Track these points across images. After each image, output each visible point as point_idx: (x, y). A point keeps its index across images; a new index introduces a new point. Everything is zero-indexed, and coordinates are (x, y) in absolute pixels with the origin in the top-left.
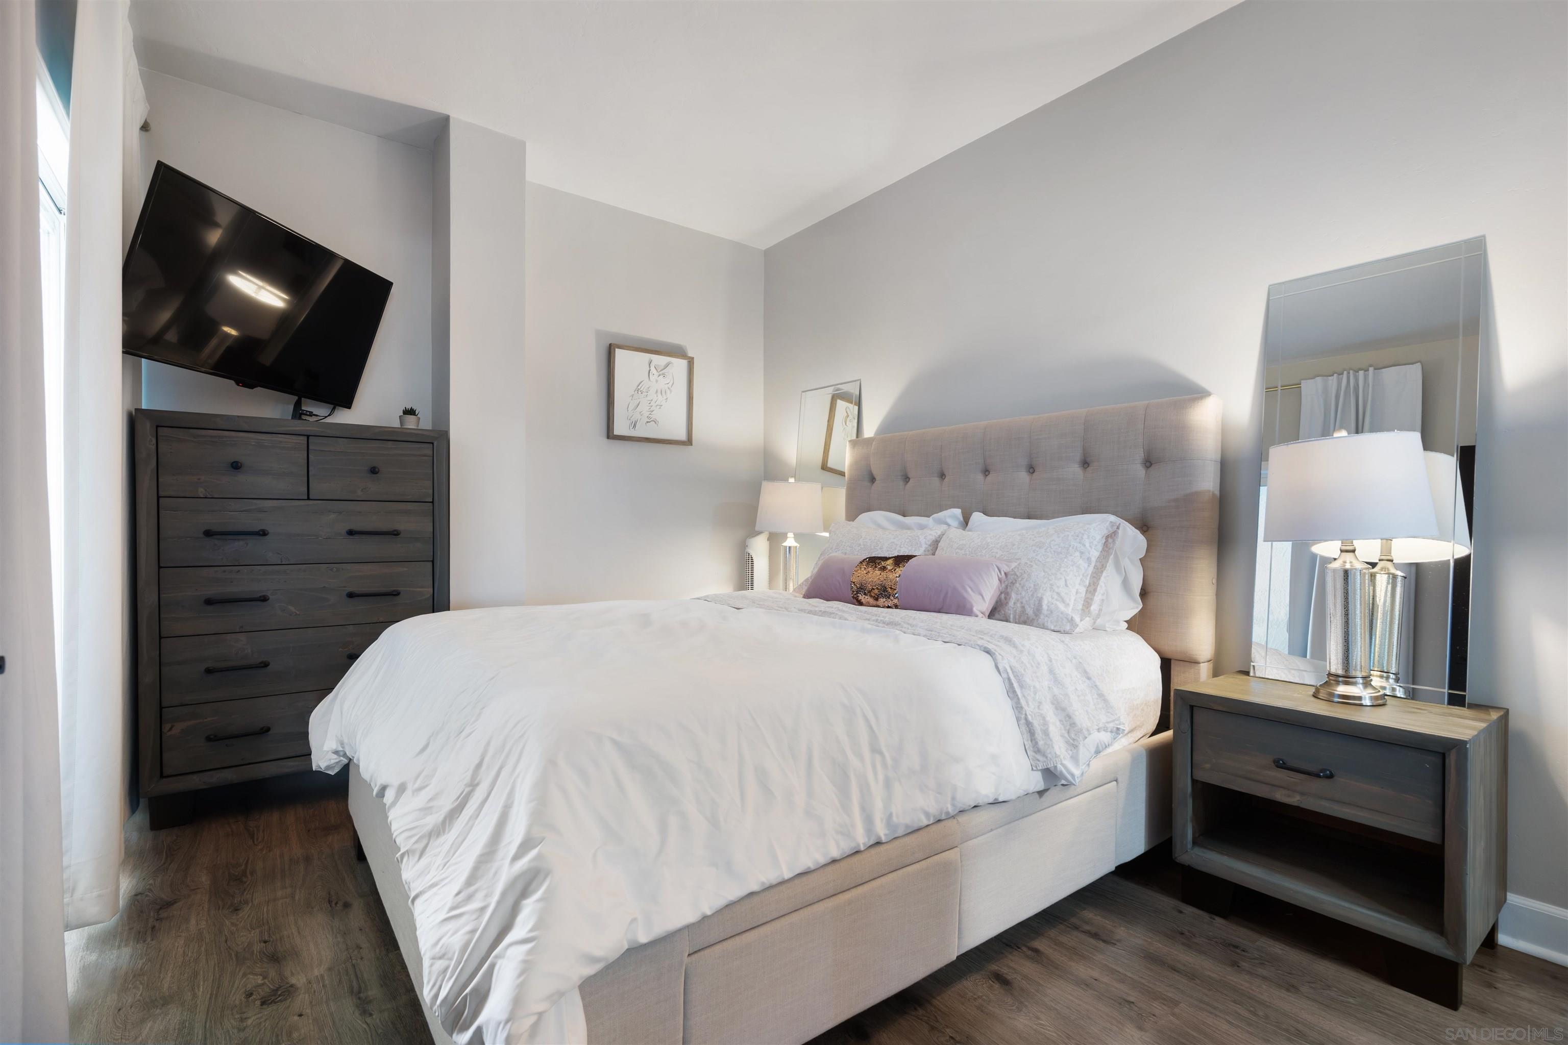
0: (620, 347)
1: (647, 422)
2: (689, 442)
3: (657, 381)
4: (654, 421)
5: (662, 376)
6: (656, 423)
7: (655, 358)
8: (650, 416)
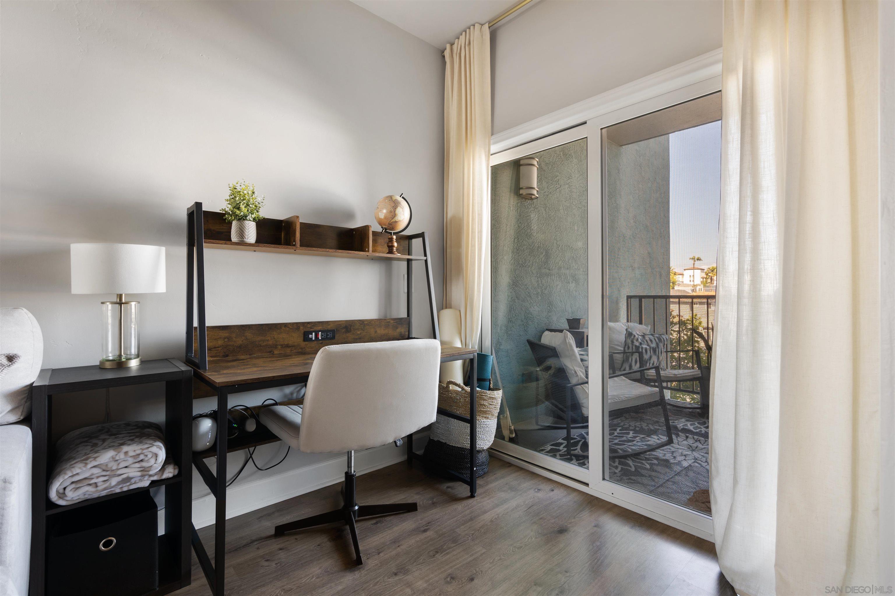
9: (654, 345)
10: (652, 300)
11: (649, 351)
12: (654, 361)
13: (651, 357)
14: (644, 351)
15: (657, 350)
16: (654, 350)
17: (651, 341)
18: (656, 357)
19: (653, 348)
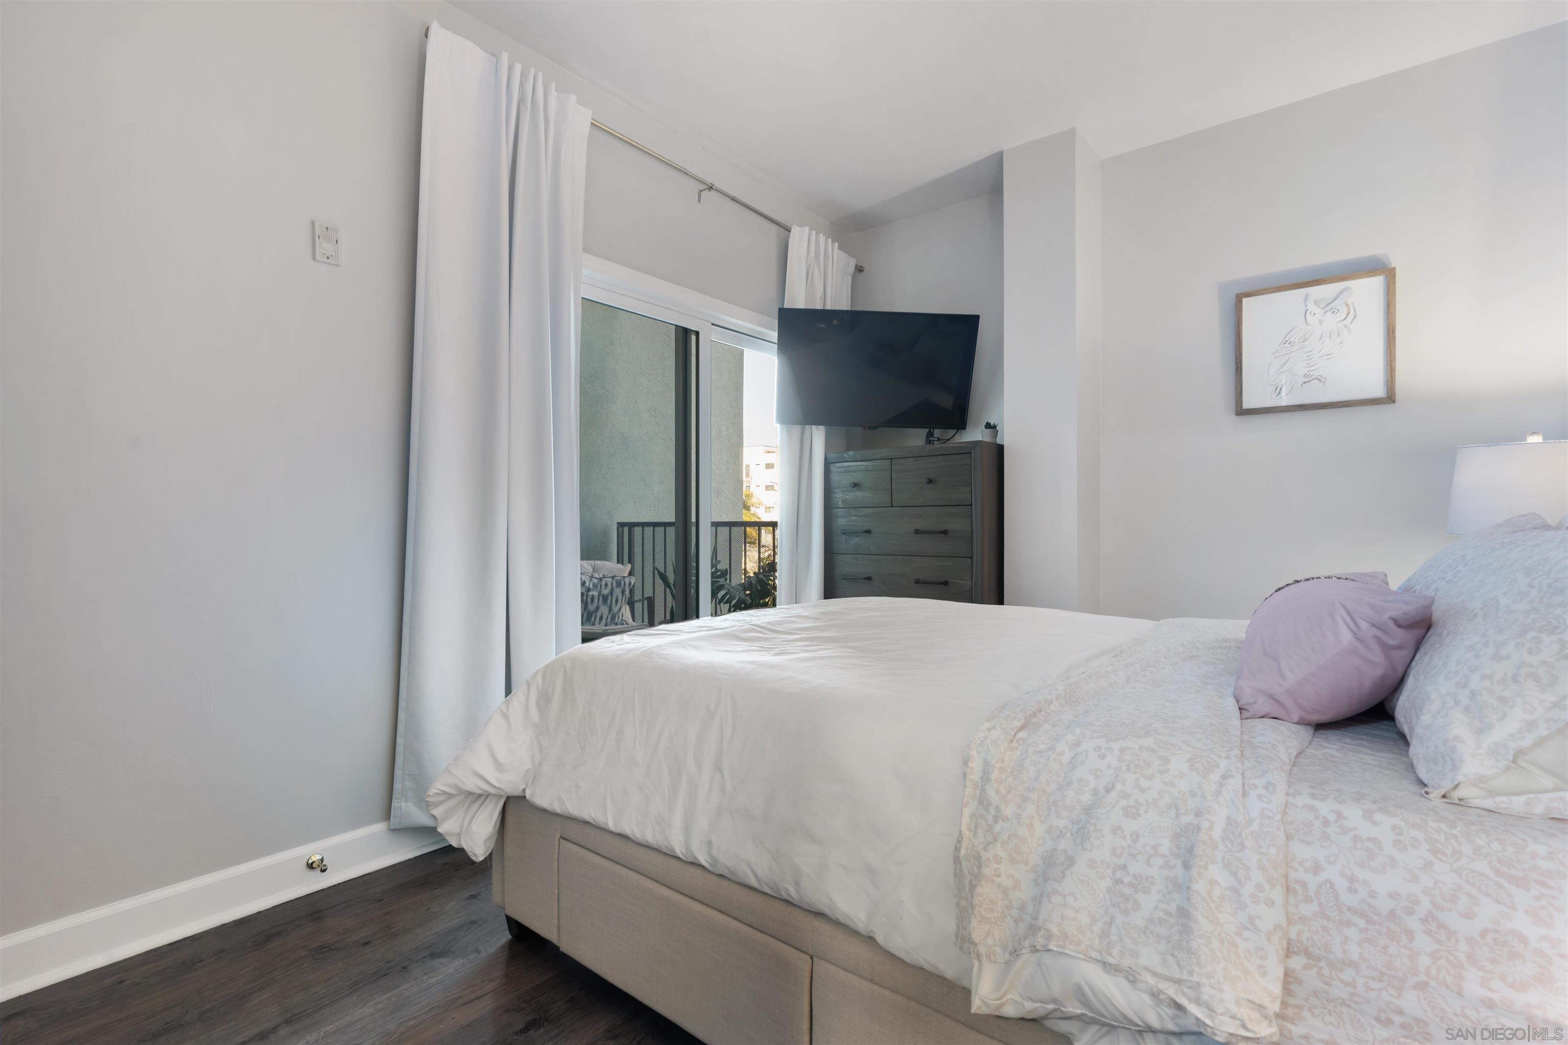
0: (1248, 295)
1: (1305, 383)
2: (1390, 398)
3: (1321, 322)
4: (1318, 379)
5: (1329, 314)
6: (1320, 381)
7: (1314, 290)
8: (1309, 373)
9: (606, 592)
10: (663, 528)
11: (596, 600)
12: (602, 614)
13: (597, 608)
14: (589, 599)
15: (610, 598)
16: (605, 599)
17: (606, 585)
18: (606, 607)
19: (603, 596)
